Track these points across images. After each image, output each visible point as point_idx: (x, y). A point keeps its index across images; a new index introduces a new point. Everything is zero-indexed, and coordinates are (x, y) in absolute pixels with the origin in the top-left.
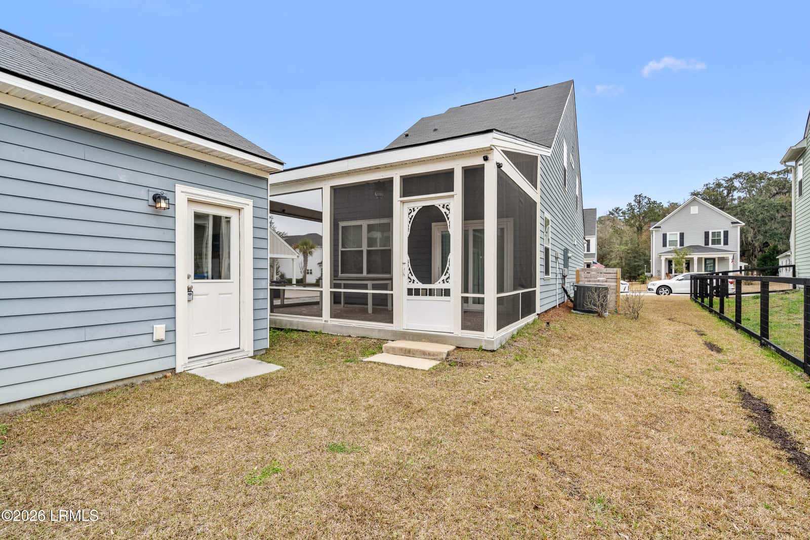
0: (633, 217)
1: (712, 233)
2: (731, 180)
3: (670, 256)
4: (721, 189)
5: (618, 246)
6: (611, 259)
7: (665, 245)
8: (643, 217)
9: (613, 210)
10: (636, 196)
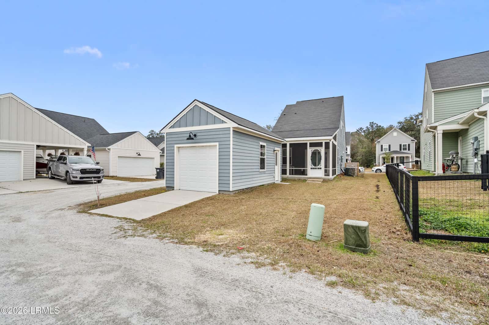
0: (369, 133)
1: (403, 145)
2: (417, 116)
3: (384, 156)
4: (413, 120)
5: (361, 149)
6: (358, 156)
7: (382, 150)
8: (374, 134)
9: (359, 129)
10: (370, 123)
